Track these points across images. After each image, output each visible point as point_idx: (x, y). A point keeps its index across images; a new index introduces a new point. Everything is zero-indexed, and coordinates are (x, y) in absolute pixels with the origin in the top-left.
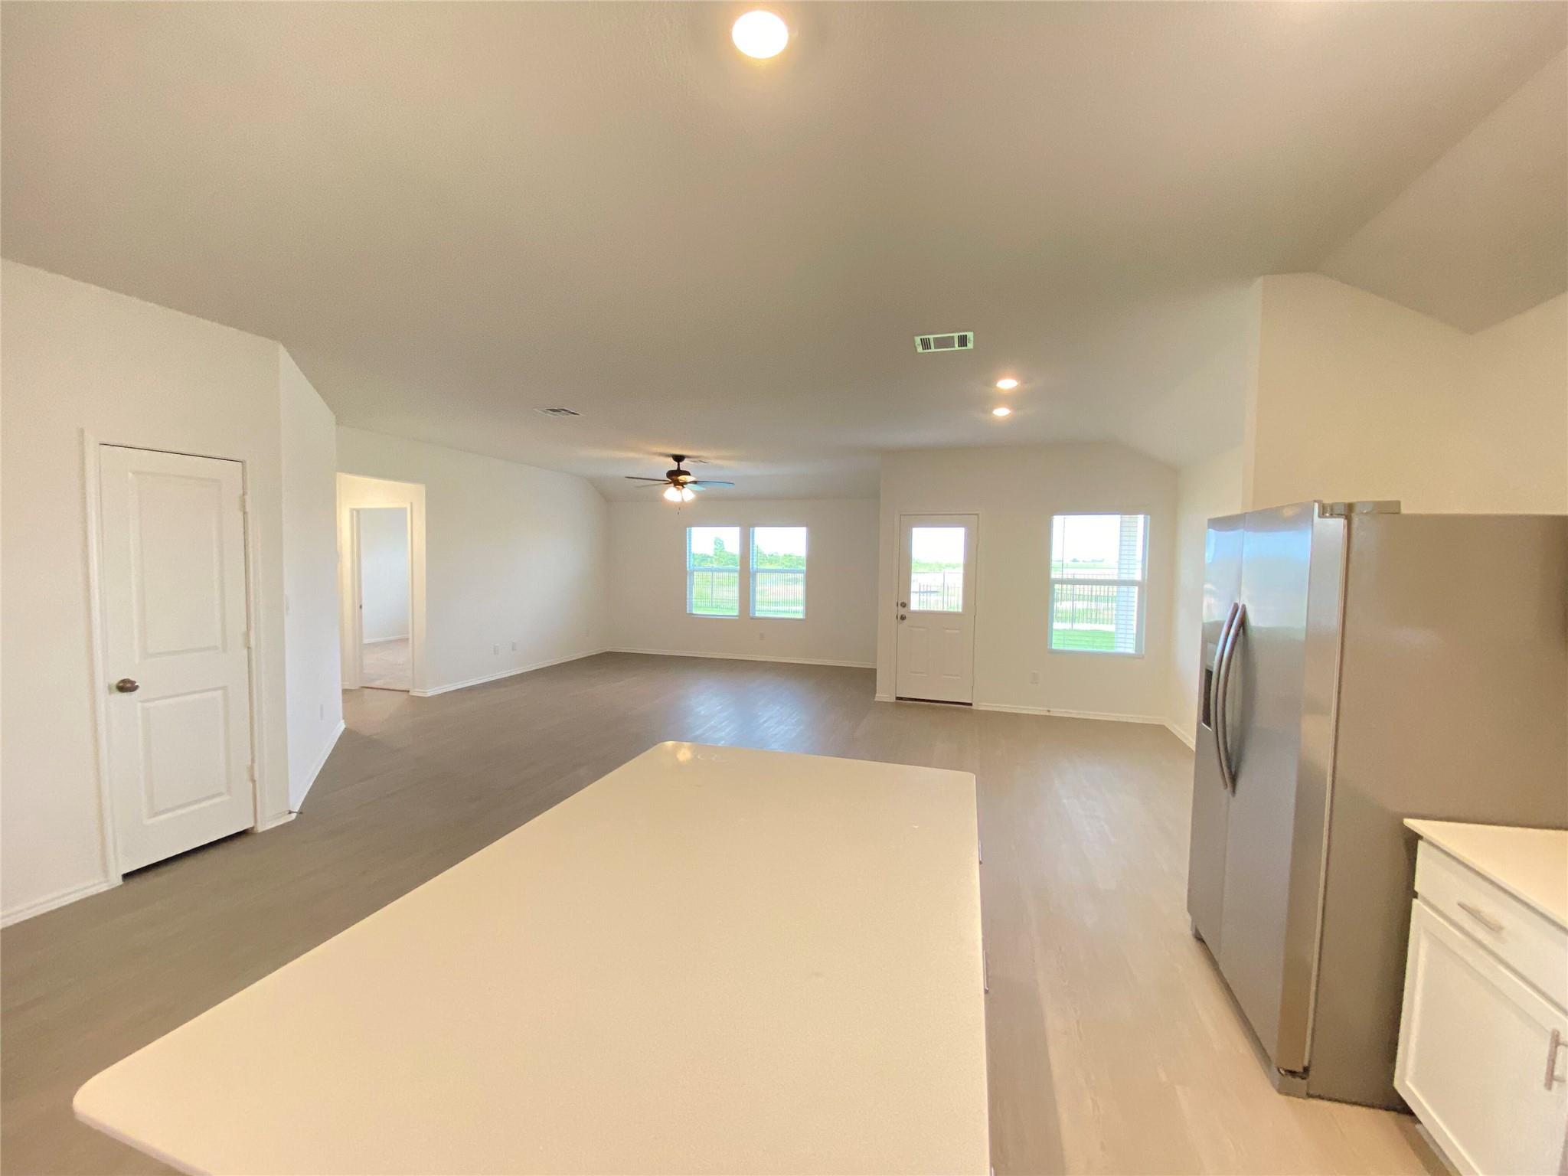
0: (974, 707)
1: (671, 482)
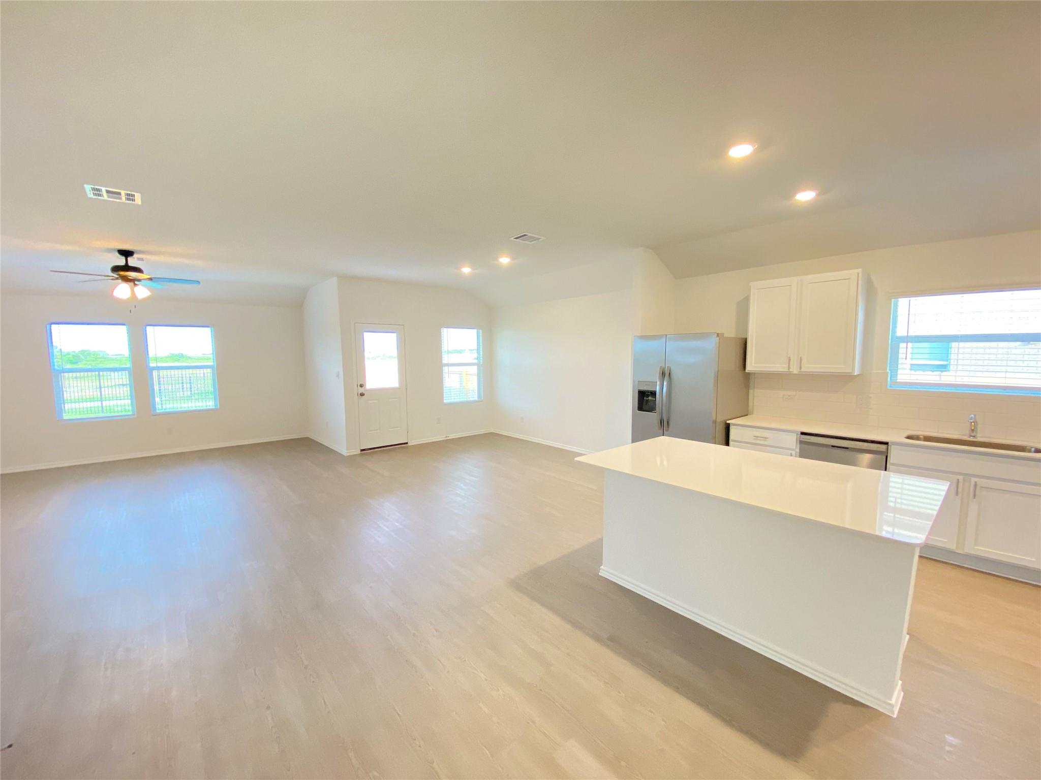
0: (410, 444)
1: (117, 279)
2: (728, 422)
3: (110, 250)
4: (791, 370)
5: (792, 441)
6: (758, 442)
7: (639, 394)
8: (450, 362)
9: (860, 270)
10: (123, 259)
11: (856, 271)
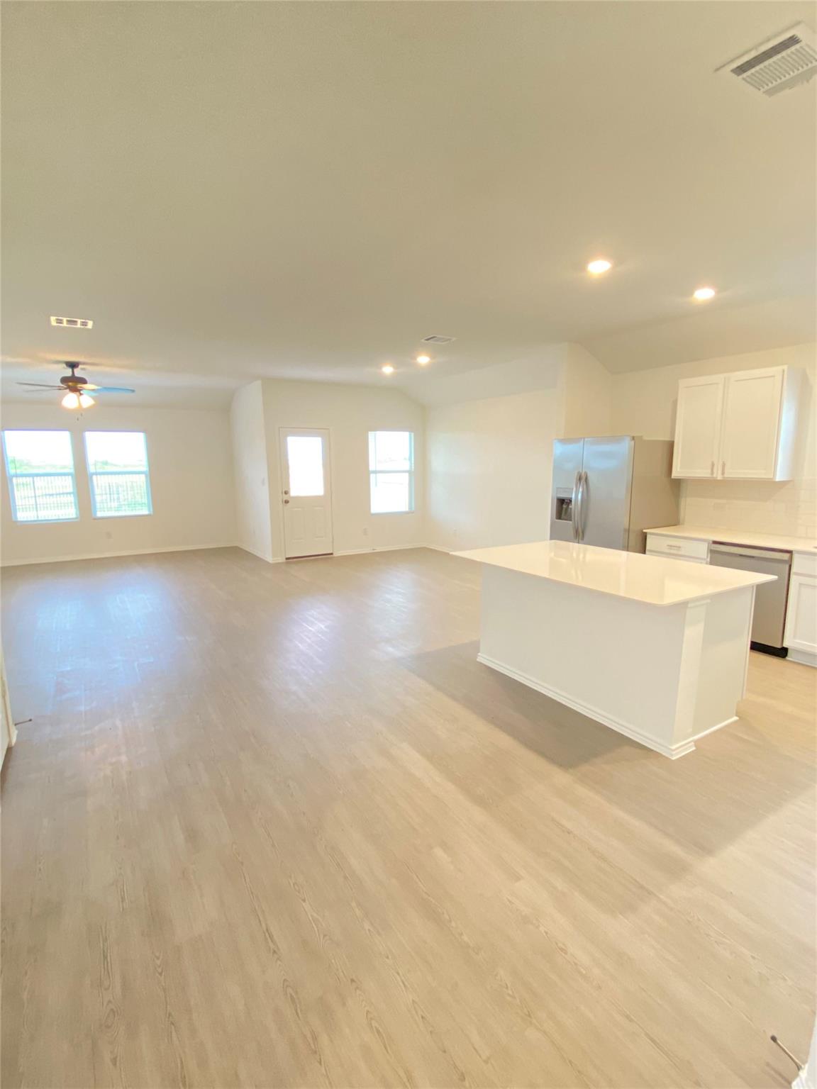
0: (335, 555)
1: (66, 389)
2: (644, 531)
3: (58, 362)
4: (715, 475)
5: (703, 550)
6: (672, 551)
7: (557, 503)
8: (377, 469)
9: (785, 367)
10: (70, 370)
11: (780, 368)
